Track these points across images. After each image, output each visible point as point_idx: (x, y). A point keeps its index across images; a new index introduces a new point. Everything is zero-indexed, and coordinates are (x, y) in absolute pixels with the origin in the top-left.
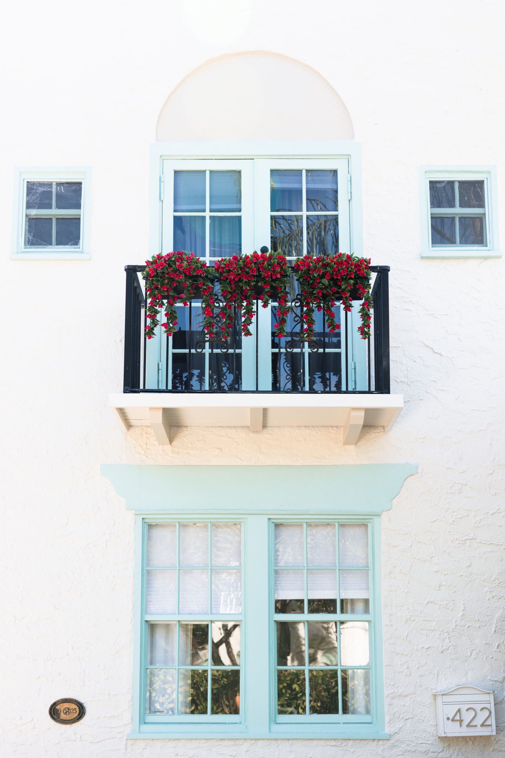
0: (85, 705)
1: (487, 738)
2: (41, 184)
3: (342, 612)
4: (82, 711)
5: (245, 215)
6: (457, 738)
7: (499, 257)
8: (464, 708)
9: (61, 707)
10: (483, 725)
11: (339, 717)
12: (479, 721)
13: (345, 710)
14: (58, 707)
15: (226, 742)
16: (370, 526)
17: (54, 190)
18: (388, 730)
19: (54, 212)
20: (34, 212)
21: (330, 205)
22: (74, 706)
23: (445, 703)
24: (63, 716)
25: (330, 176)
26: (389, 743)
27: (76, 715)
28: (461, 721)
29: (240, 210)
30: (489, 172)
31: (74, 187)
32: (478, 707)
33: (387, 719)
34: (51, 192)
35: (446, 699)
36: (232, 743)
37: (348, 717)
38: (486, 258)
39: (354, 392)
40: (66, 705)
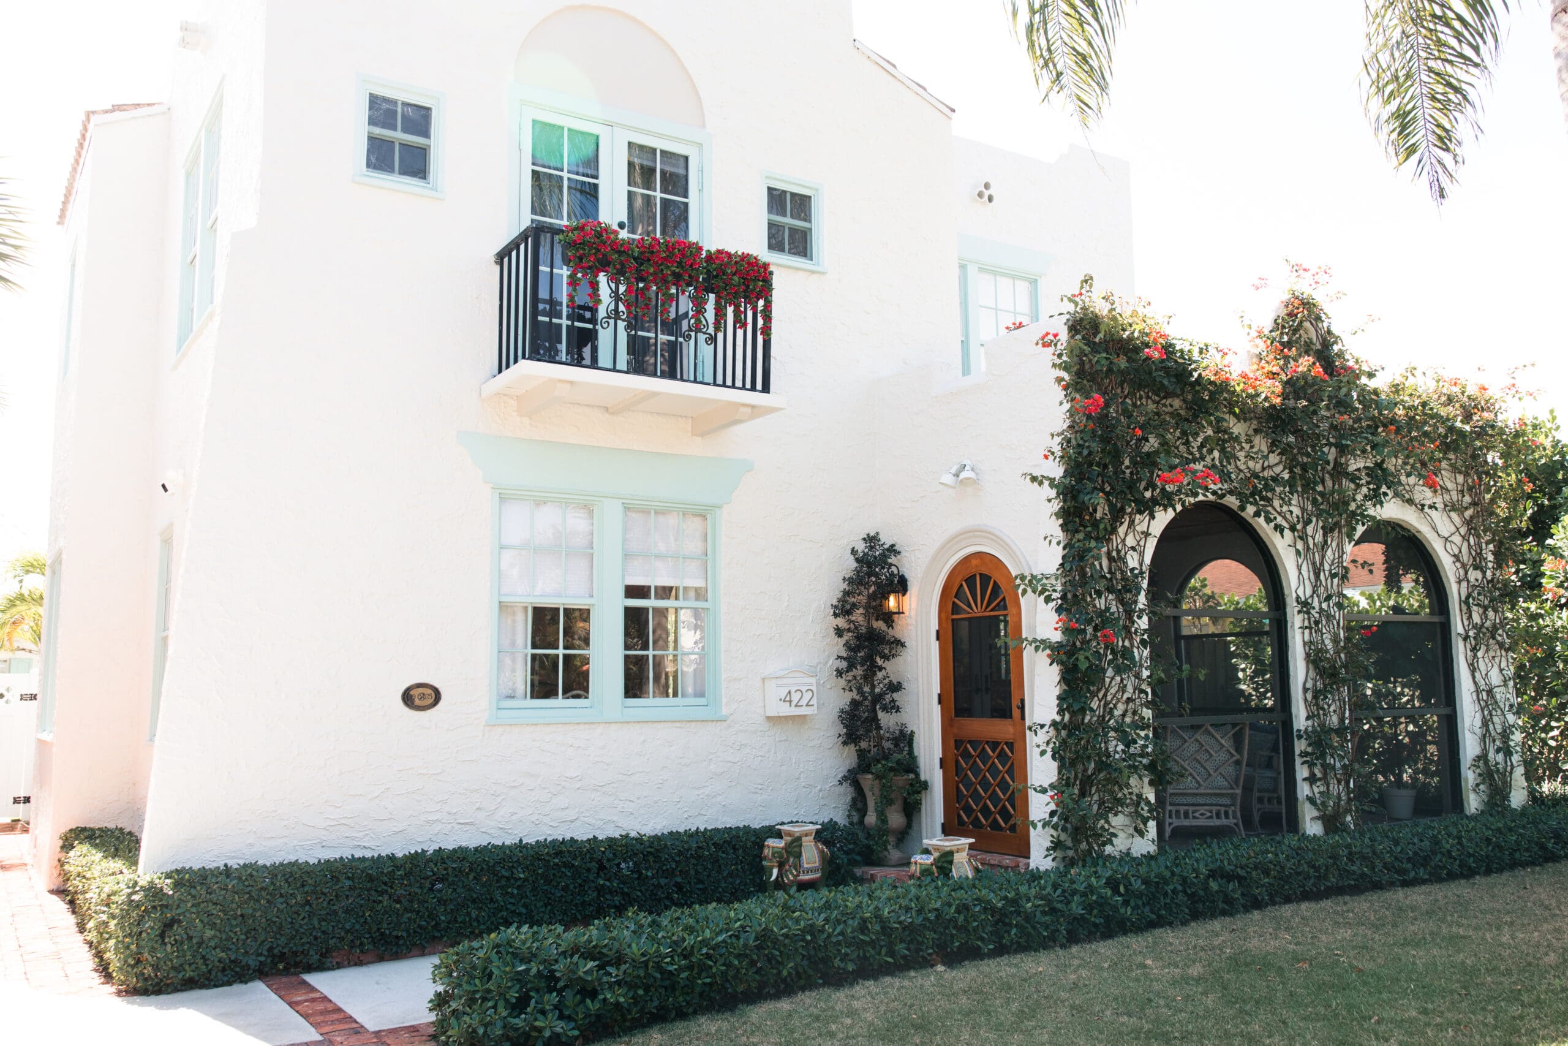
0: (441, 690)
1: (803, 718)
2: (386, 100)
3: (684, 599)
4: (437, 696)
5: (603, 183)
6: (786, 717)
7: (824, 273)
8: (793, 690)
9: (414, 692)
10: (807, 705)
11: (671, 700)
12: (804, 702)
13: (675, 695)
14: (412, 693)
15: (581, 726)
16: (709, 517)
17: (399, 110)
18: (725, 711)
19: (399, 135)
20: (378, 131)
21: (681, 191)
22: (429, 691)
23: (778, 686)
24: (417, 702)
25: (682, 161)
26: (725, 724)
27: (431, 701)
28: (790, 701)
29: (596, 177)
30: (817, 190)
31: (423, 112)
32: (804, 689)
33: (724, 701)
34: (396, 112)
35: (780, 681)
36: (587, 726)
37: (678, 700)
38: (813, 272)
39: (702, 383)
40: (421, 690)
